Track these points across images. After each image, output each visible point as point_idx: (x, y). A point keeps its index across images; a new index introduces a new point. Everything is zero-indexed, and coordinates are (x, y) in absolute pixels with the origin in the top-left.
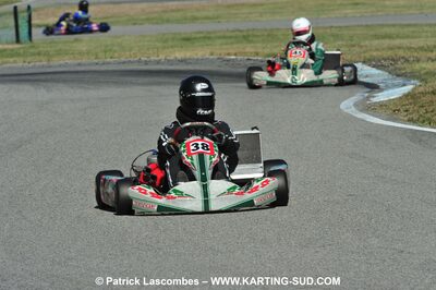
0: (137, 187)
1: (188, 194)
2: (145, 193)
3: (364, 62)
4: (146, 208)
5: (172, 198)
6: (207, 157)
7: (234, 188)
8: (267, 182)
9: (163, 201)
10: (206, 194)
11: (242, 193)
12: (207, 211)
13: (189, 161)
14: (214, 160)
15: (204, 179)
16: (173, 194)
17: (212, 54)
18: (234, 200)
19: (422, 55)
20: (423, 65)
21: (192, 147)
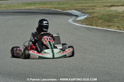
0: (32, 51)
1: (48, 53)
2: (34, 52)
3: (75, 10)
4: (35, 57)
5: (43, 54)
6: (51, 42)
7: (61, 51)
9: (40, 55)
10: (53, 53)
11: (63, 53)
12: (54, 58)
13: (46, 43)
15: (52, 48)
16: (43, 53)
17: (36, 7)
18: (61, 55)
19: (89, 8)
20: (90, 10)
21: (46, 39)
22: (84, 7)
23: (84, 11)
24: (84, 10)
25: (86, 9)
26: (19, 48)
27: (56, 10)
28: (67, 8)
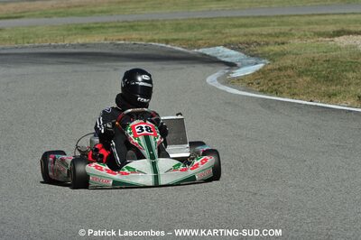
0: (94, 164)
1: (140, 171)
2: (101, 169)
3: (225, 46)
4: (102, 182)
5: (126, 174)
6: (152, 138)
7: (179, 165)
8: (206, 160)
9: (117, 176)
10: (155, 171)
11: (186, 170)
12: (157, 185)
13: (136, 141)
14: (157, 140)
15: (152, 157)
16: (126, 171)
17: (106, 40)
18: (179, 176)
19: (271, 40)
20: (272, 48)
21: (137, 130)
22: (254, 38)
23: (253, 51)
24: (252, 47)
25: (259, 44)
26: (61, 156)
27: (169, 46)
28: (202, 39)
